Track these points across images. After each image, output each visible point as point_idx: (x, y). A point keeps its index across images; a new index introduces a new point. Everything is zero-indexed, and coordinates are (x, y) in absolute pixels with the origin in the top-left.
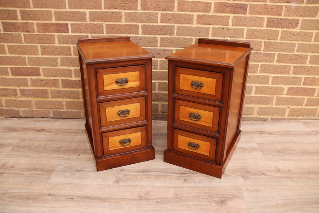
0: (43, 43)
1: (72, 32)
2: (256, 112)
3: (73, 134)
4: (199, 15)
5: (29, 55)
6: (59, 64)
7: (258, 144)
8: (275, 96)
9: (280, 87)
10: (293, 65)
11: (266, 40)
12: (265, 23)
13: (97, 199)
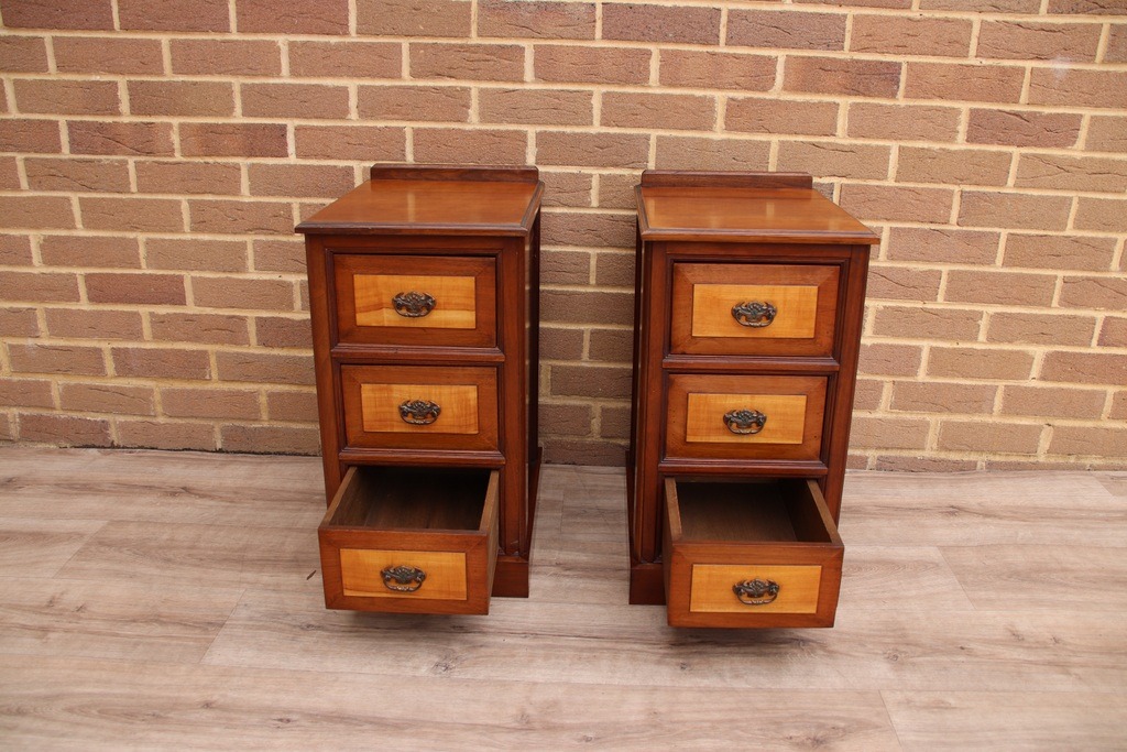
0: (198, 193)
1: (298, 156)
2: (932, 438)
3: (290, 507)
4: (733, 99)
5: (149, 231)
6: (250, 262)
7: (944, 548)
8: (1001, 384)
9: (1017, 352)
10: (1061, 274)
11: (967, 188)
12: (963, 128)
13: (371, 723)
